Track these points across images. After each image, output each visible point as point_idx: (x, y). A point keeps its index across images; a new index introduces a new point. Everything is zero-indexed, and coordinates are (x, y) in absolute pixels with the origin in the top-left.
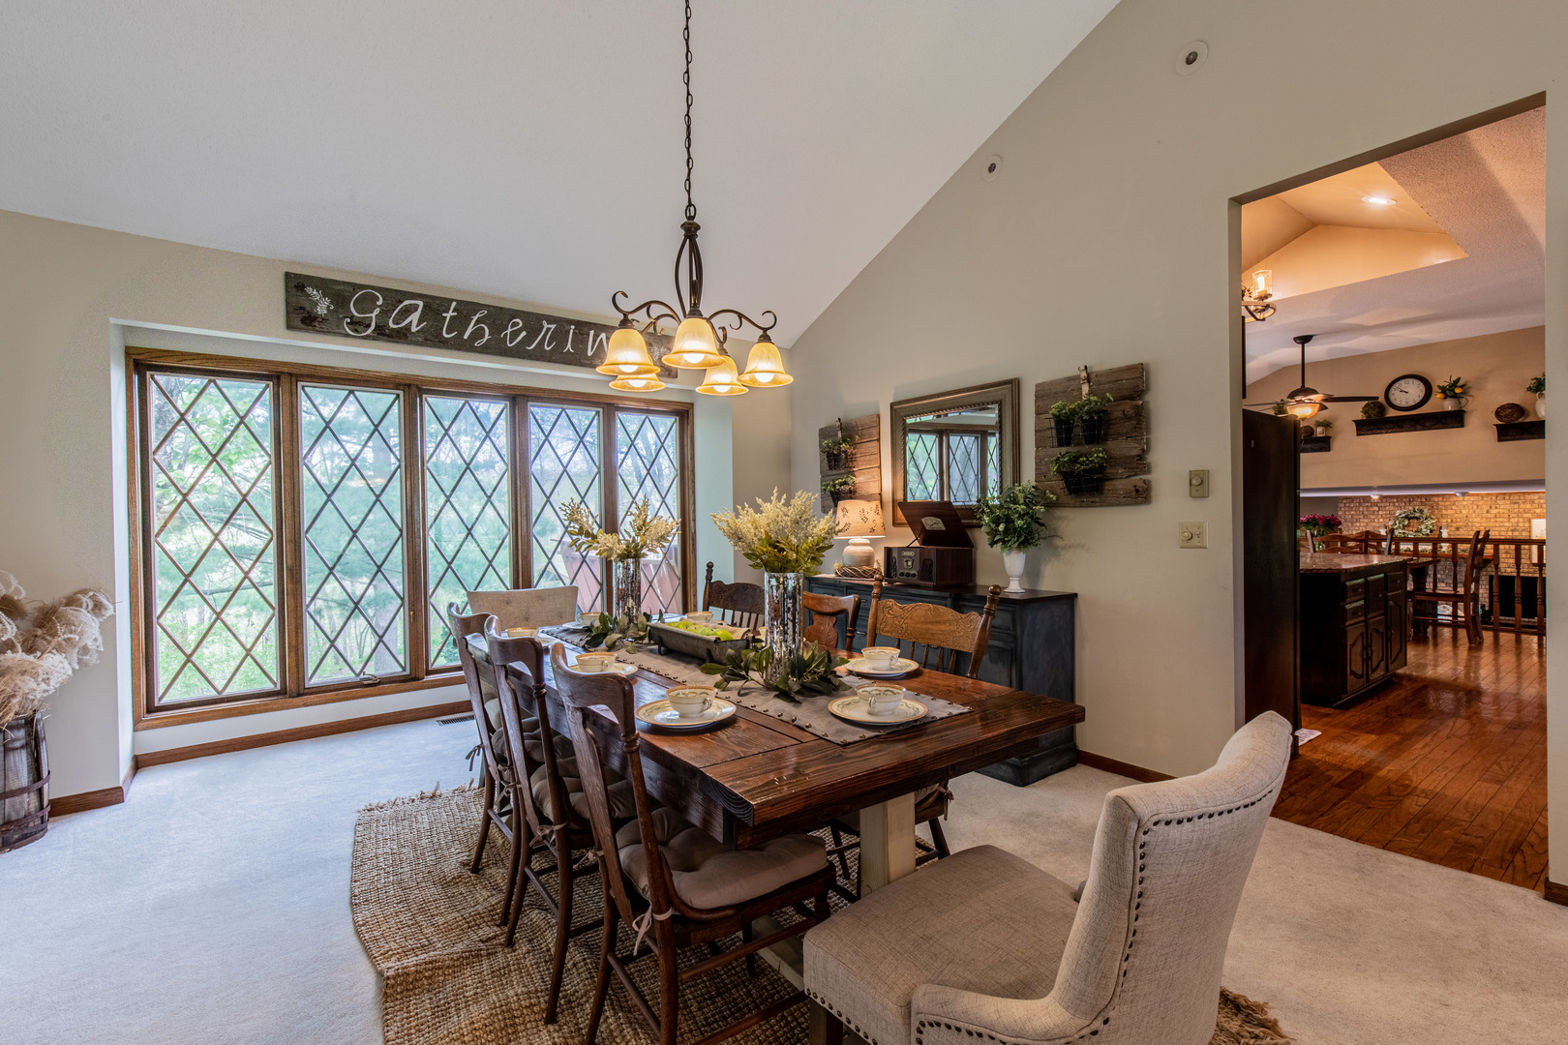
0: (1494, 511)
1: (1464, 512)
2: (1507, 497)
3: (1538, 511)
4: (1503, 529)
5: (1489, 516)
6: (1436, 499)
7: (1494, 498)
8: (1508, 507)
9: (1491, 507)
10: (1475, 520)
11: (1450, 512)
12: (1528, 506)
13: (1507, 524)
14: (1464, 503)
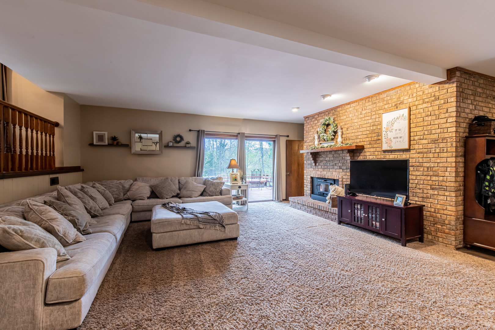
0: (364, 112)
1: (350, 116)
2: (370, 100)
3: (386, 107)
4: (368, 125)
5: (361, 116)
6: (338, 109)
7: (364, 101)
8: (370, 107)
9: (362, 109)
10: (355, 121)
11: (345, 117)
12: (381, 104)
13: (370, 121)
14: (351, 109)
